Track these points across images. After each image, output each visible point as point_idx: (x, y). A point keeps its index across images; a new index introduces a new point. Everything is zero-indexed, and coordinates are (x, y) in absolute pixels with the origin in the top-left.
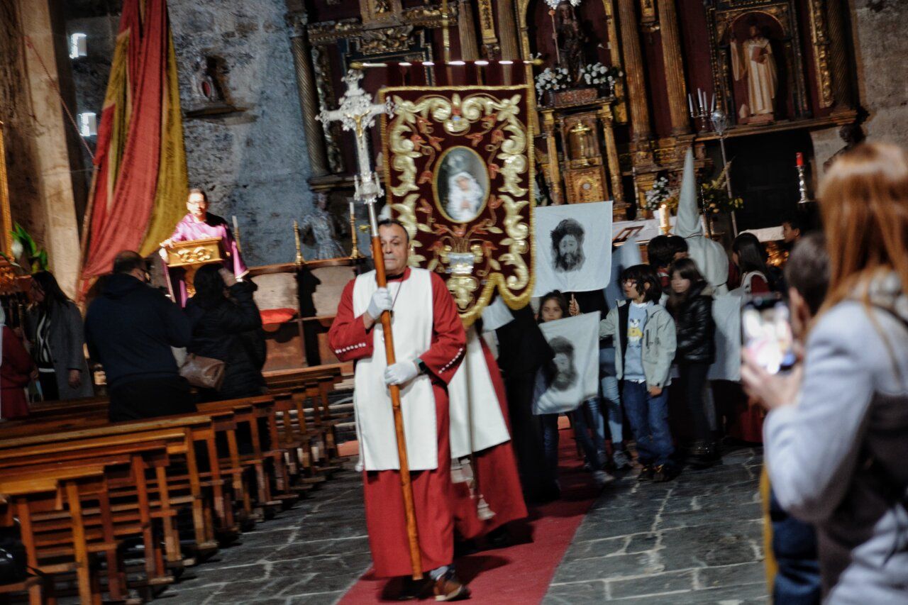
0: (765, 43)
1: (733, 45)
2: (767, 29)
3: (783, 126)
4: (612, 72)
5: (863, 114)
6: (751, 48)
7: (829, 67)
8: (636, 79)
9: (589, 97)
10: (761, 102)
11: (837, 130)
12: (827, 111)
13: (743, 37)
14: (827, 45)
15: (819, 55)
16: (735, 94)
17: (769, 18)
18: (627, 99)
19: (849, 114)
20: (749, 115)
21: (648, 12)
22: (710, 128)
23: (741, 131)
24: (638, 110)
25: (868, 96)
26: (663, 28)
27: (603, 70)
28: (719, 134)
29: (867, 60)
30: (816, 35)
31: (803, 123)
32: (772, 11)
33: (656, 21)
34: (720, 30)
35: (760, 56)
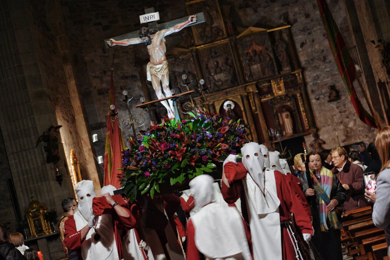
0: (288, 113)
1: (279, 115)
2: (288, 109)
3: (296, 135)
4: (246, 126)
5: (318, 130)
6: (284, 115)
7: (307, 118)
8: (253, 128)
10: (289, 129)
11: (311, 135)
12: (308, 130)
13: (282, 112)
14: (305, 111)
15: (304, 114)
16: (281, 128)
17: (288, 106)
18: (251, 133)
19: (314, 130)
20: (286, 134)
21: (254, 108)
22: (276, 138)
23: (285, 138)
25: (319, 124)
26: (259, 112)
27: (243, 126)
28: (279, 140)
29: (317, 114)
30: (302, 109)
31: (301, 134)
32: (289, 104)
33: (256, 110)
34: (275, 111)
35: (287, 117)
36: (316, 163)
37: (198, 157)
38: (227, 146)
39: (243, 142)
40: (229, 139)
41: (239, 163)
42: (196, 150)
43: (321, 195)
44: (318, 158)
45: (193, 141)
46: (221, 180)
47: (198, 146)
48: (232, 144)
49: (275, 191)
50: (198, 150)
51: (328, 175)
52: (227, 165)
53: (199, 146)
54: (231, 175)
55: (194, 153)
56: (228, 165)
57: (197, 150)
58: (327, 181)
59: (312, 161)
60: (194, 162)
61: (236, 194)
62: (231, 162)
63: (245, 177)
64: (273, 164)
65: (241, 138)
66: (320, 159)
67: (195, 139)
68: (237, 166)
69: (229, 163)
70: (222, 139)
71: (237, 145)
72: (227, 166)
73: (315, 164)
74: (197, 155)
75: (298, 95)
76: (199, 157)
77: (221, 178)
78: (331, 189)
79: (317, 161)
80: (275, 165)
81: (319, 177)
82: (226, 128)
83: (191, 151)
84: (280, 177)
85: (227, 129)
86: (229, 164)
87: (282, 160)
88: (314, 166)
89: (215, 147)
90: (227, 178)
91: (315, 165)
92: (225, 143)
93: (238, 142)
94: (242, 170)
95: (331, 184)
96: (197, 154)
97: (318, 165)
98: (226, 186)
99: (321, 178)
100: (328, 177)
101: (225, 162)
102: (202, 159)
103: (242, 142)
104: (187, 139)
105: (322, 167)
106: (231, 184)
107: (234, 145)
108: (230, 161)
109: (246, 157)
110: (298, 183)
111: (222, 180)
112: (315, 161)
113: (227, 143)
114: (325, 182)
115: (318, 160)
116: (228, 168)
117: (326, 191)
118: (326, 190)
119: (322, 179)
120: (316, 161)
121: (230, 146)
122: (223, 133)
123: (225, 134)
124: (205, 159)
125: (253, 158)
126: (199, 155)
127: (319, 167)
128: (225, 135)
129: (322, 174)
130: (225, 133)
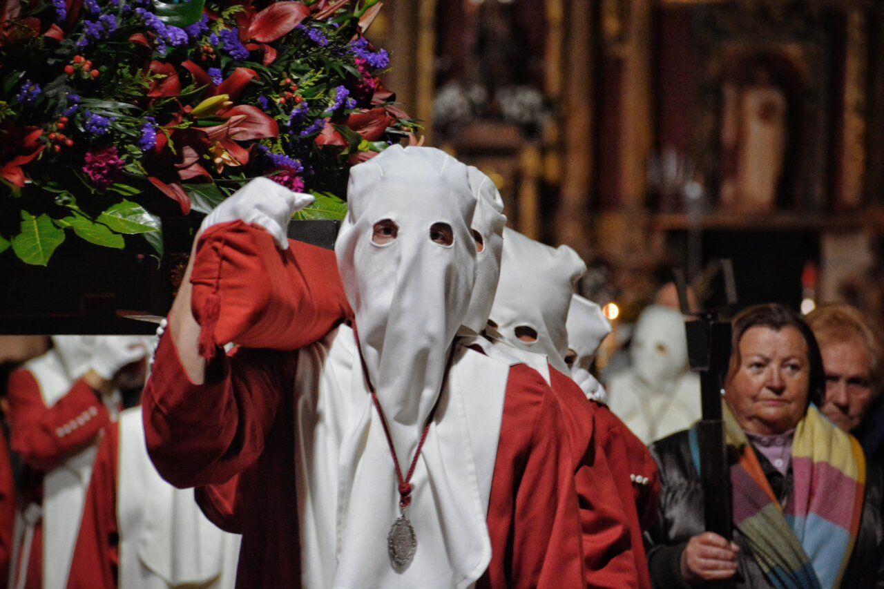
0: (776, 97)
1: (730, 92)
3: (786, 220)
4: (549, 104)
6: (753, 101)
8: (579, 123)
9: (505, 136)
13: (745, 80)
15: (853, 125)
17: (786, 60)
18: (561, 148)
21: (611, 25)
22: (679, 202)
23: (724, 218)
24: (578, 167)
26: (632, 55)
28: (693, 218)
30: (852, 94)
31: (813, 220)
32: (793, 50)
33: (621, 38)
34: (713, 67)
35: (766, 113)
36: (781, 379)
37: (56, 141)
38: (264, 127)
39: (370, 130)
40: (287, 88)
41: (303, 251)
42: (56, 97)
43: (783, 577)
44: (798, 353)
45: (54, 32)
46: (164, 322)
47: (78, 72)
48: (297, 120)
49: (478, 482)
50: (71, 102)
51: (836, 462)
52: (219, 239)
53: (86, 76)
54: (225, 309)
55: (40, 113)
56: (229, 243)
57: (63, 101)
58: (826, 494)
59: (759, 365)
60: (28, 170)
61: (233, 431)
62: (253, 226)
63: (324, 340)
64: (524, 318)
65: (364, 99)
66: (806, 359)
67: (71, 28)
68: (285, 262)
69: (238, 227)
70: (245, 73)
71: (328, 134)
72: (218, 245)
73: (776, 383)
74: (54, 127)
75: (856, 18)
76: (62, 144)
77: (165, 311)
78: (850, 551)
79: (788, 369)
80: (534, 327)
81: (779, 464)
82: (284, 16)
83: (19, 91)
84: (535, 409)
85: (293, 17)
86: (233, 237)
87: (592, 309)
88: (766, 393)
89: (187, 109)
90: (196, 315)
91: (770, 388)
92: (259, 107)
93: (339, 117)
94: (306, 292)
95: (849, 523)
96: (57, 120)
97: (786, 394)
98: (180, 372)
99: (790, 471)
100: (836, 478)
101: (217, 216)
102: (84, 164)
103: (362, 123)
104: (16, 13)
105: (804, 414)
106: (216, 364)
107: (305, 133)
108: (248, 221)
109: (376, 232)
110: (639, 479)
111: (166, 329)
112: (774, 366)
113: (270, 109)
114: (815, 501)
115: (793, 361)
116: (225, 258)
117: (814, 556)
118: (817, 549)
119: (800, 482)
120: (784, 363)
121: (280, 128)
122: (259, 39)
123: (267, 48)
124: (99, 170)
125: (420, 247)
126: (70, 129)
127: (793, 406)
128: (270, 57)
129: (799, 449)
130: (273, 44)
